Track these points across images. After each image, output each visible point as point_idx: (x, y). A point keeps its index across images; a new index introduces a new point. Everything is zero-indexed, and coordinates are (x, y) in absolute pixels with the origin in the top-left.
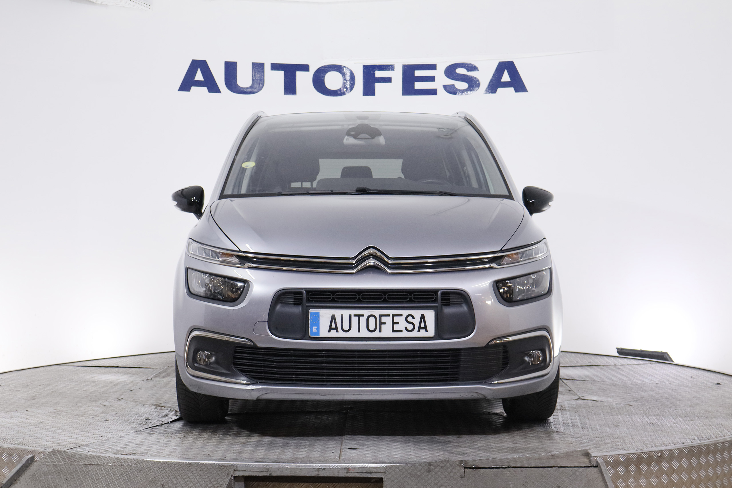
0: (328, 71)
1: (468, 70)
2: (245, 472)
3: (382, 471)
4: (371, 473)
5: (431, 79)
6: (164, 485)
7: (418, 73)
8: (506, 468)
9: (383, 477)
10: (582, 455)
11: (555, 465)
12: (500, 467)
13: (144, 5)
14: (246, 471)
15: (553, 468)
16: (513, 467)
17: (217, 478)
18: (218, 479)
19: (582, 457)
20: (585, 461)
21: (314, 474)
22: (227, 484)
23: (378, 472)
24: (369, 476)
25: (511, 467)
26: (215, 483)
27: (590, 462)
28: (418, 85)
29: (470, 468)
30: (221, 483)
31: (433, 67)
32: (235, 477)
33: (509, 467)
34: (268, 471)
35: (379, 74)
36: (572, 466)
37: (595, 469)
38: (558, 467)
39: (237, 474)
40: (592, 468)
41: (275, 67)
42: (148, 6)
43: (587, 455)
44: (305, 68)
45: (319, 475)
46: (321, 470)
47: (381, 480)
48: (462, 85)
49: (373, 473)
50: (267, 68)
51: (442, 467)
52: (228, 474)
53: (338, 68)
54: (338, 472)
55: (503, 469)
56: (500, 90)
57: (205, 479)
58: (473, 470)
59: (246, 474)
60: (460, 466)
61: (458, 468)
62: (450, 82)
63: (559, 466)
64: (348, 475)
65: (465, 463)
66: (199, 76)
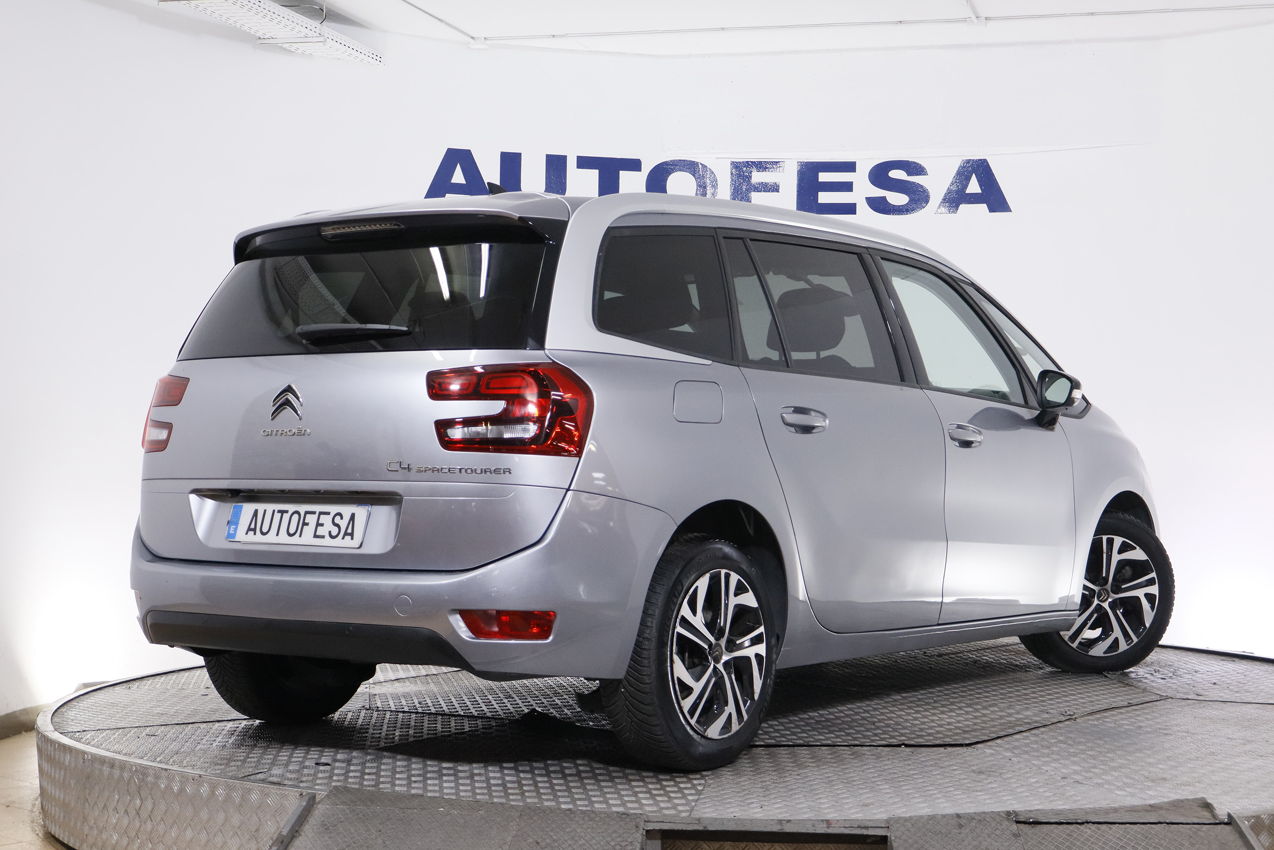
0: (673, 171)
1: (909, 174)
2: (663, 824)
3: (884, 826)
4: (867, 828)
5: (847, 187)
6: (539, 841)
7: (824, 177)
8: (1082, 823)
9: (889, 835)
10: (1199, 806)
11: (1162, 821)
12: (1074, 821)
13: (373, 56)
14: (663, 822)
15: (1160, 825)
16: (1094, 823)
17: (621, 832)
18: (623, 834)
19: (1200, 809)
20: (1206, 816)
21: (776, 828)
22: (640, 841)
23: (878, 827)
24: (865, 832)
25: (1091, 822)
26: (619, 839)
27: (1214, 816)
28: (825, 198)
29: (1025, 823)
30: (629, 840)
31: (850, 167)
32: (647, 831)
33: (1088, 823)
34: (700, 822)
35: (757, 177)
36: (1188, 822)
37: (1228, 828)
38: (1168, 823)
39: (650, 827)
40: (1223, 826)
41: (584, 162)
42: (378, 58)
43: (1207, 806)
44: (634, 165)
45: (785, 831)
46: (784, 822)
47: (884, 839)
48: (898, 199)
49: (869, 829)
50: (571, 164)
51: (979, 821)
52: (637, 827)
53: (691, 167)
54: (814, 826)
55: (1078, 826)
56: (963, 207)
57: (602, 833)
58: (1030, 826)
59: (666, 827)
60: (1008, 819)
61: (1007, 823)
62: (878, 192)
63: (1167, 821)
64: (830, 831)
65: (1016, 815)
66: (458, 177)
